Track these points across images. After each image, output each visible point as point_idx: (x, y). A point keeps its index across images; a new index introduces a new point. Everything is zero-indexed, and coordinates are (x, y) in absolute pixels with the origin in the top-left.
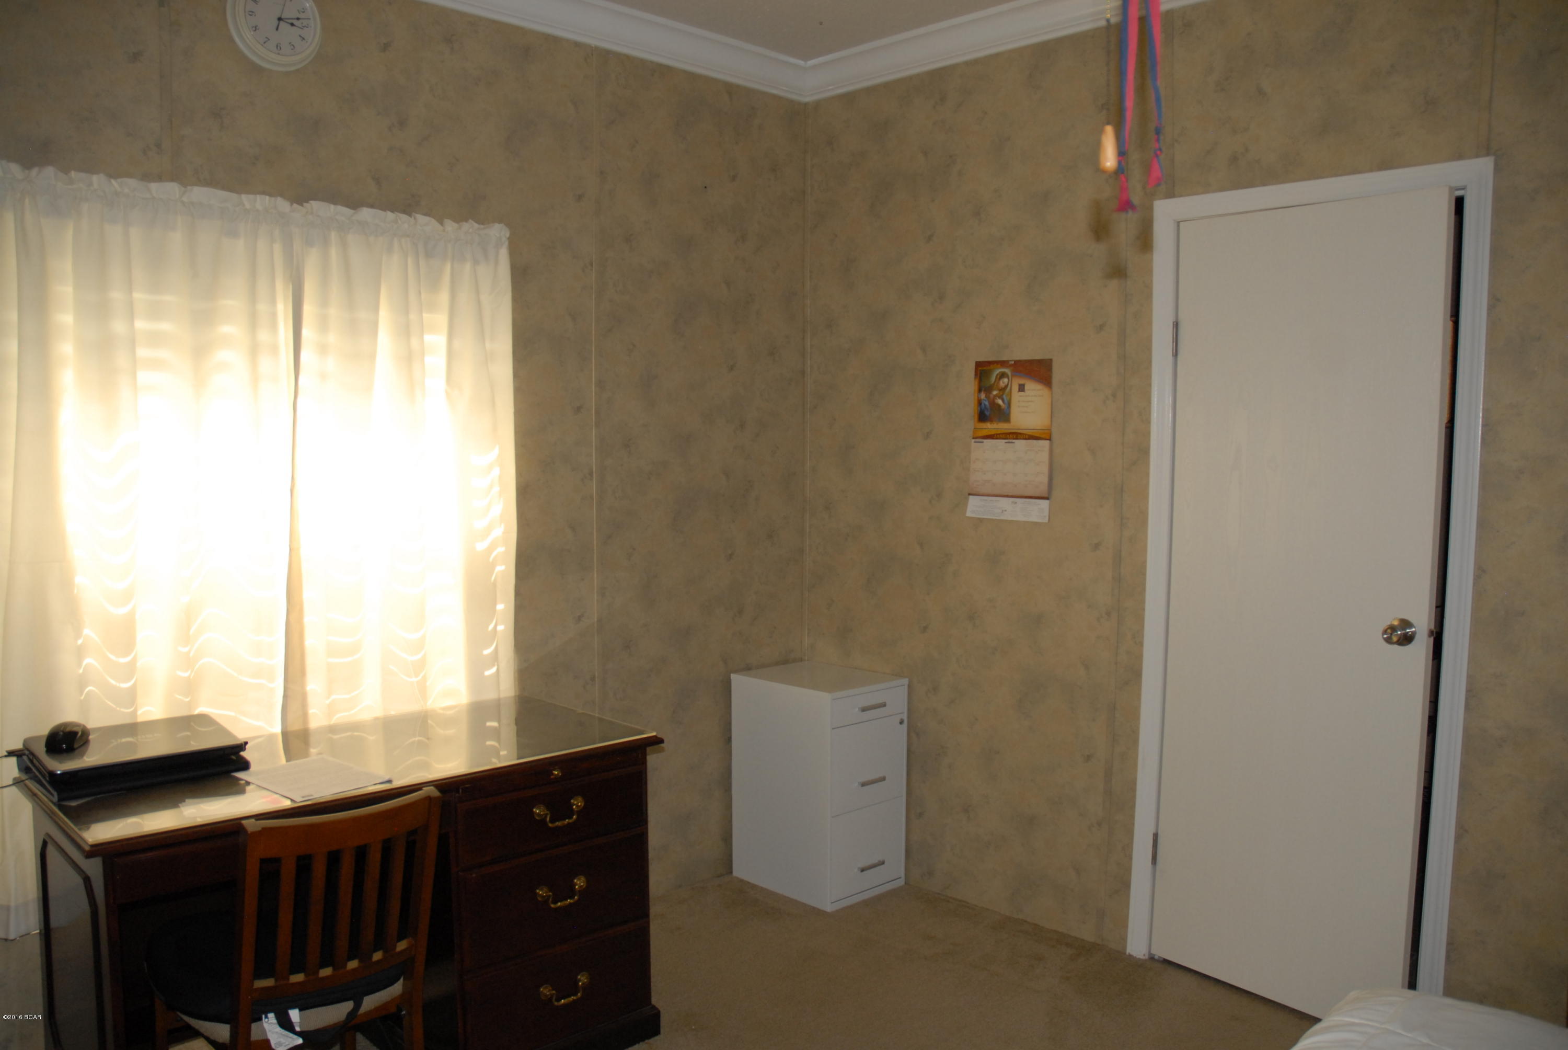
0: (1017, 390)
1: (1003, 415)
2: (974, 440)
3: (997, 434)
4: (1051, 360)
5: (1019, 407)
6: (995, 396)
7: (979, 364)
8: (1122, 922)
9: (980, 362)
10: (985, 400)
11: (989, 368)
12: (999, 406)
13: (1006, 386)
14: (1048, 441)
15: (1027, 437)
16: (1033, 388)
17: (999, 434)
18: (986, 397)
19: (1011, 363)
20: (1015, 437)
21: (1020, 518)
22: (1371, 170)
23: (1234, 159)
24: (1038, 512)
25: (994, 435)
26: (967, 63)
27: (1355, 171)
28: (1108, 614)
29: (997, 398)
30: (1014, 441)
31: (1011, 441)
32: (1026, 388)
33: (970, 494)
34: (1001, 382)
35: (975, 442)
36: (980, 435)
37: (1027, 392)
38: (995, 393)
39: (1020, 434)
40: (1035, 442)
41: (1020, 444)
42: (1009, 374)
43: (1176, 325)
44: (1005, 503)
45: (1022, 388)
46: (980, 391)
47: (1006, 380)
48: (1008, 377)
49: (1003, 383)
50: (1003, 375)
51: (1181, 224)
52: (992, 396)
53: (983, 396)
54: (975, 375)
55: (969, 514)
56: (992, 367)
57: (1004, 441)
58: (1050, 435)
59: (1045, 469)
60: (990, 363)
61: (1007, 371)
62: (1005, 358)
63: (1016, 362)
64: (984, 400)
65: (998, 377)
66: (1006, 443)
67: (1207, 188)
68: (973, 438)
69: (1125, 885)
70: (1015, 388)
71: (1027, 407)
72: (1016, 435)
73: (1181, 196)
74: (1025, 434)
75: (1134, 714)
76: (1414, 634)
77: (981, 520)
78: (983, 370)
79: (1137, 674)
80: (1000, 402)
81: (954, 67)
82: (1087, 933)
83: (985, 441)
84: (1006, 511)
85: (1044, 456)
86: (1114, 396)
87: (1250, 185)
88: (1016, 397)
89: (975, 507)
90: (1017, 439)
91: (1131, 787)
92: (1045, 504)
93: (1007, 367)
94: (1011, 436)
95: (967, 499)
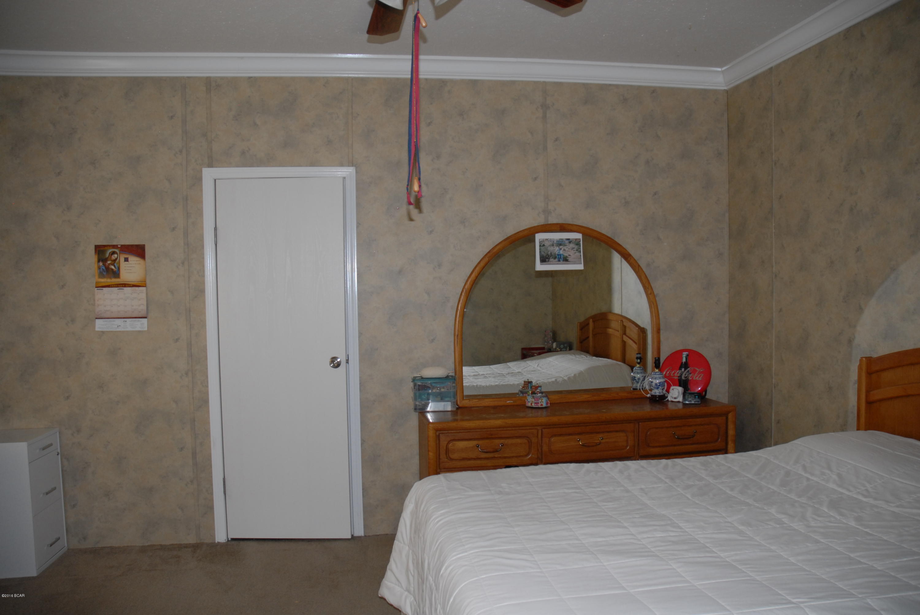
0: (124, 260)
1: (116, 274)
2: (96, 288)
3: (112, 285)
4: (144, 245)
5: (125, 270)
6: (109, 264)
7: (97, 247)
8: (212, 528)
9: (98, 245)
10: (103, 266)
11: (104, 249)
12: (112, 269)
13: (116, 259)
14: (145, 288)
15: (131, 286)
16: (134, 260)
17: (113, 285)
18: (103, 264)
19: (119, 246)
20: (124, 286)
21: (129, 329)
22: (307, 166)
23: (243, 153)
24: (142, 325)
25: (110, 285)
26: (83, 78)
27: (300, 166)
28: (187, 374)
29: (111, 265)
30: (123, 288)
31: (121, 288)
32: (129, 259)
33: (96, 318)
34: (113, 256)
35: (97, 289)
36: (100, 285)
37: (130, 262)
38: (109, 262)
39: (127, 284)
40: (137, 288)
41: (127, 290)
42: (118, 252)
43: (216, 229)
44: (118, 321)
45: (126, 260)
46: (99, 261)
47: (116, 256)
48: (117, 253)
49: (114, 257)
50: (114, 253)
51: (217, 180)
52: (107, 264)
53: (101, 264)
54: (95, 253)
55: (97, 329)
56: (106, 248)
57: (117, 288)
58: (146, 284)
59: (145, 303)
60: (105, 246)
61: (117, 251)
62: (115, 243)
63: (122, 246)
64: (101, 266)
65: (111, 254)
66: (118, 289)
67: (230, 165)
68: (96, 287)
69: (211, 508)
70: (122, 260)
71: (131, 270)
72: (125, 285)
73: (216, 167)
74: (131, 284)
75: (206, 422)
76: (340, 362)
77: (103, 332)
78: (100, 250)
79: (206, 402)
80: (113, 267)
81: (74, 78)
82: (191, 539)
83: (104, 289)
84: (120, 326)
85: (144, 296)
86: (183, 263)
87: (251, 165)
88: (123, 264)
89: (100, 325)
90: (125, 287)
91: (209, 459)
92: (145, 321)
93: (116, 248)
94: (121, 286)
95: (95, 321)
